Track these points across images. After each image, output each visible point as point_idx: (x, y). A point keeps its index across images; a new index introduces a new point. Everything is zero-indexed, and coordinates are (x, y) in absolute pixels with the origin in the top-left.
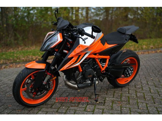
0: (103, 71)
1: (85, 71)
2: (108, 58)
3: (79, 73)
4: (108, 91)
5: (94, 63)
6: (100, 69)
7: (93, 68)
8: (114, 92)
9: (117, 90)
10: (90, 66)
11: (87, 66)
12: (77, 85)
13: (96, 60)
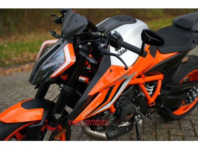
0: (153, 103)
1: (121, 110)
2: (161, 79)
3: (110, 115)
4: (157, 130)
5: (136, 91)
6: (146, 99)
7: (134, 100)
8: (169, 132)
9: (171, 126)
10: (129, 99)
11: (124, 99)
12: (106, 134)
13: (141, 86)
